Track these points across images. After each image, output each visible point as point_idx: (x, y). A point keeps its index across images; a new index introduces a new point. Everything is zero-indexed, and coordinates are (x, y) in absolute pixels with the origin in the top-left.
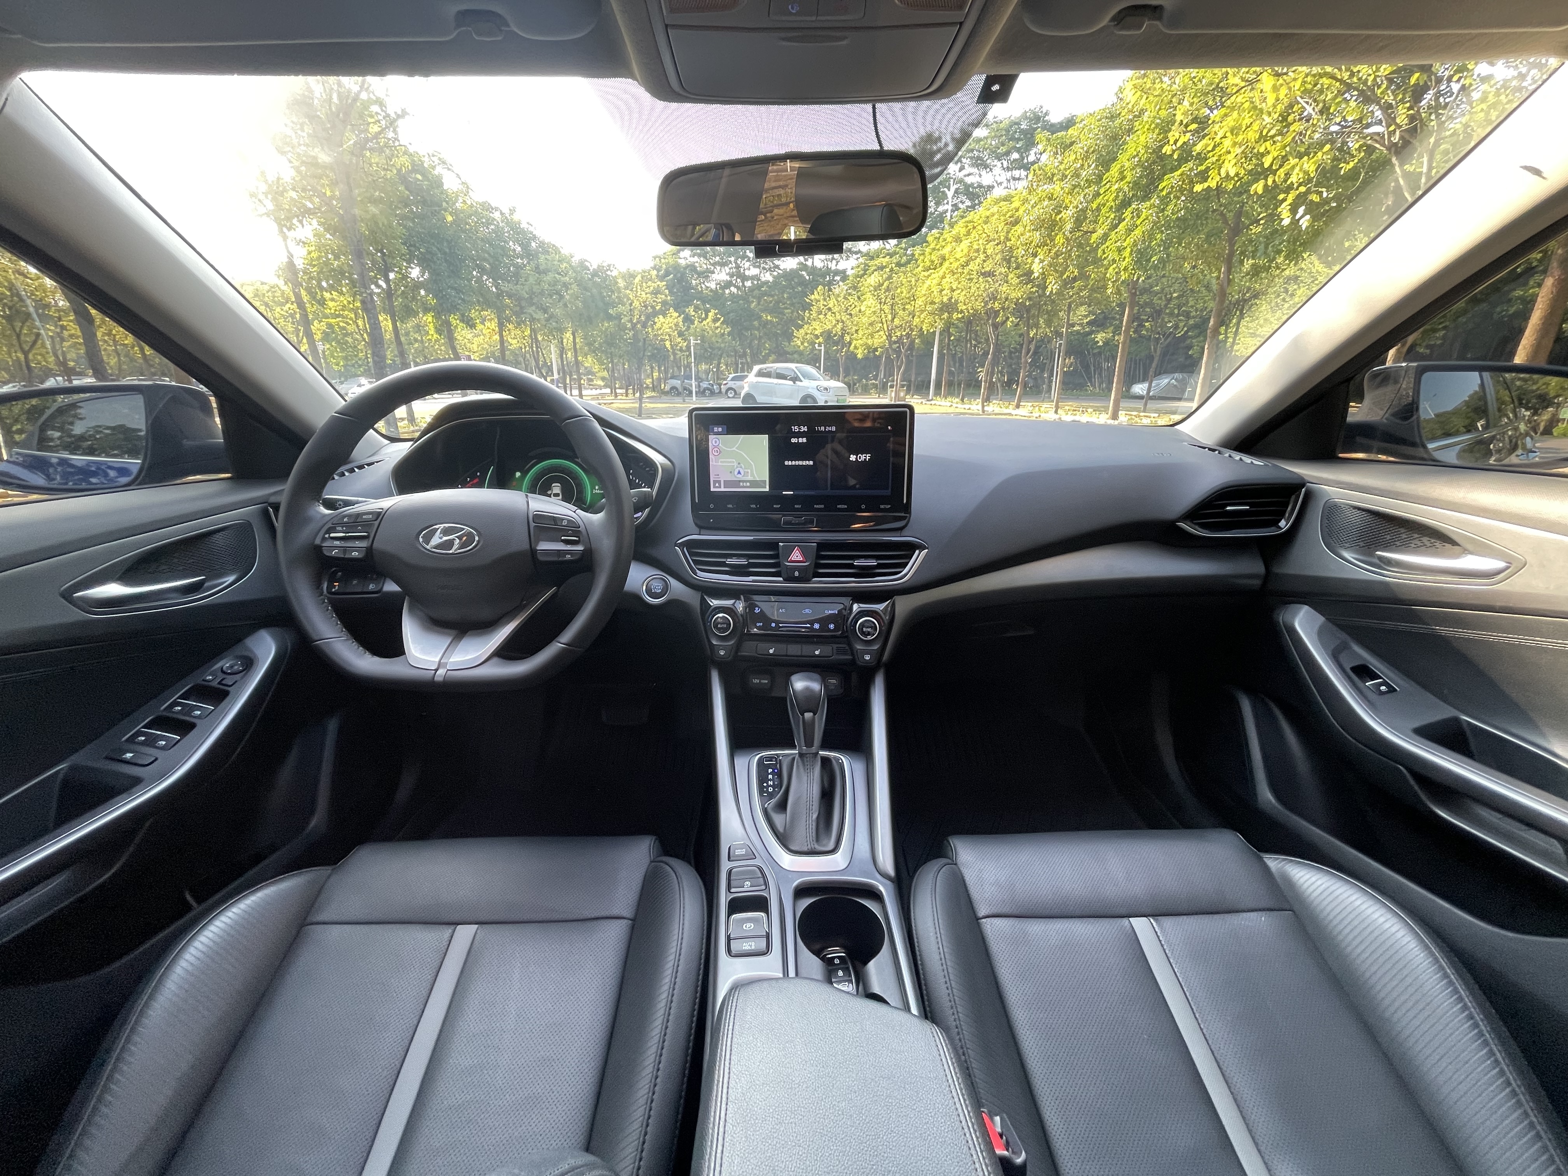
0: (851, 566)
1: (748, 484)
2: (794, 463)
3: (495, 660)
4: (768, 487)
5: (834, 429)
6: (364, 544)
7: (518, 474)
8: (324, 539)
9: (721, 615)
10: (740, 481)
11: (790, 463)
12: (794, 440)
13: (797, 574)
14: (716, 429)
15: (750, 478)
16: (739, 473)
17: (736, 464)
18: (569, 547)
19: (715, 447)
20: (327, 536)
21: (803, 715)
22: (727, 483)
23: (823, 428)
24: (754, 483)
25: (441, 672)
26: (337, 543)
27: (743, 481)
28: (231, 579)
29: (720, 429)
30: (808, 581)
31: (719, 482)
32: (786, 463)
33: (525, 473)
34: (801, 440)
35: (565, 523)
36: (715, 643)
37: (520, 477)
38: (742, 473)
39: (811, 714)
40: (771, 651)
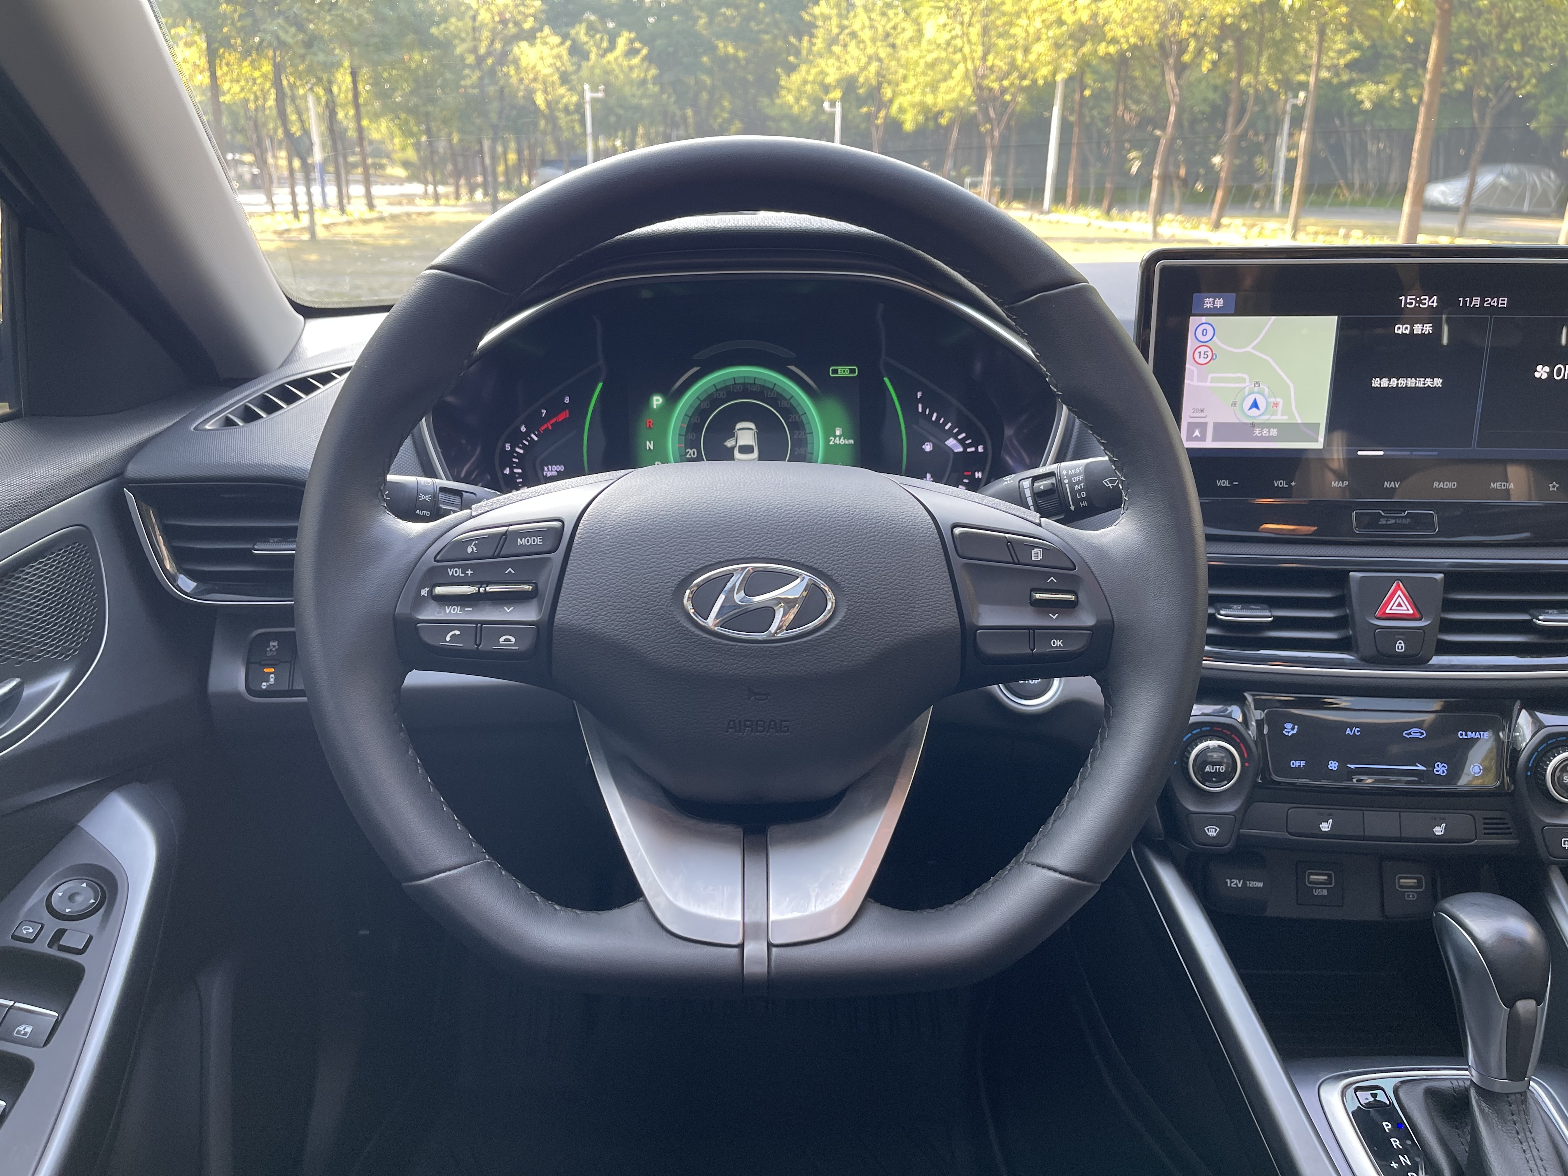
0: (1526, 627)
1: (1274, 432)
2: (1394, 382)
3: (876, 911)
4: (1321, 439)
5: (1503, 302)
6: (529, 614)
7: (657, 401)
8: (419, 602)
9: (1213, 743)
10: (1253, 425)
11: (1385, 383)
12: (1401, 329)
13: (1400, 646)
14: (1208, 303)
15: (1279, 417)
16: (1255, 405)
17: (1248, 385)
18: (1054, 619)
19: (1204, 344)
20: (424, 592)
21: (1510, 1004)
22: (1221, 430)
23: (1477, 301)
24: (1287, 429)
25: (755, 950)
26: (454, 612)
27: (1263, 425)
28: (60, 679)
29: (1219, 303)
30: (1420, 662)
31: (1203, 426)
32: (1376, 383)
33: (673, 398)
34: (1418, 329)
35: (1037, 555)
36: (1192, 808)
37: (661, 408)
38: (1261, 403)
39: (1533, 1003)
40: (1325, 827)
